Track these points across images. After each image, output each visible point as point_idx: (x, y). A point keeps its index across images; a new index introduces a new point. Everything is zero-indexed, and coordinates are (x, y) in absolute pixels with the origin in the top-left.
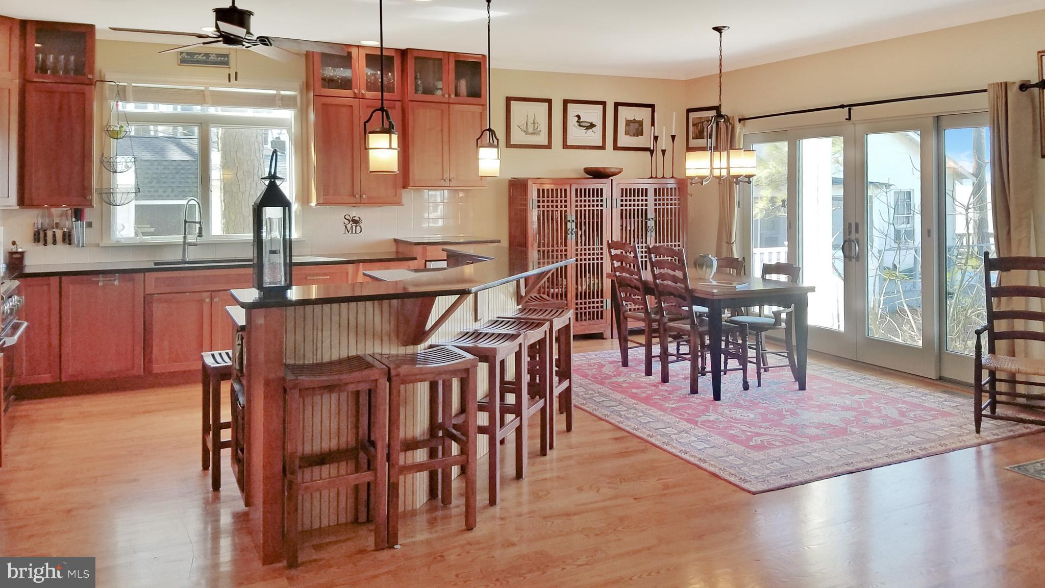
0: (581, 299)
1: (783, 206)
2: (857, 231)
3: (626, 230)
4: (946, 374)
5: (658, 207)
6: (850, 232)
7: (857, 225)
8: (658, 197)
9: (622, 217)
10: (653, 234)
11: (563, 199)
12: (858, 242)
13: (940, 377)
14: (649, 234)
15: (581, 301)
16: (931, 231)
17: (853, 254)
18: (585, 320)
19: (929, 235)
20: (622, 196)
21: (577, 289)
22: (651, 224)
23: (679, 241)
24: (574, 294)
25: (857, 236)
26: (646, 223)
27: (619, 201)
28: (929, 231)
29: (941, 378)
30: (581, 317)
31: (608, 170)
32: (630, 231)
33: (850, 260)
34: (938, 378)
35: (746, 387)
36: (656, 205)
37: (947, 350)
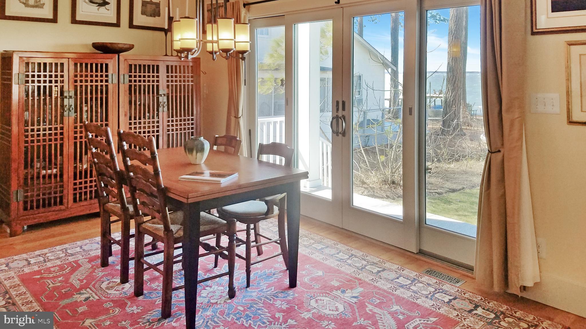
0: (80, 178)
1: (282, 85)
2: (344, 109)
3: (135, 104)
4: (426, 248)
5: (170, 84)
6: (338, 110)
7: (344, 103)
8: (170, 74)
9: (130, 93)
10: (166, 109)
11: (59, 73)
12: (344, 119)
13: (420, 250)
14: (161, 109)
15: (80, 181)
16: (413, 111)
17: (340, 130)
18: (86, 199)
19: (411, 114)
20: (131, 72)
21: (75, 168)
22: (163, 99)
23: (192, 116)
24: (71, 174)
25: (344, 113)
26: (158, 98)
27: (127, 77)
28: (411, 110)
29: (421, 252)
30: (80, 197)
31: (116, 46)
32: (140, 105)
33: (338, 135)
34: (418, 251)
35: (232, 294)
36: (168, 81)
37: (426, 223)
